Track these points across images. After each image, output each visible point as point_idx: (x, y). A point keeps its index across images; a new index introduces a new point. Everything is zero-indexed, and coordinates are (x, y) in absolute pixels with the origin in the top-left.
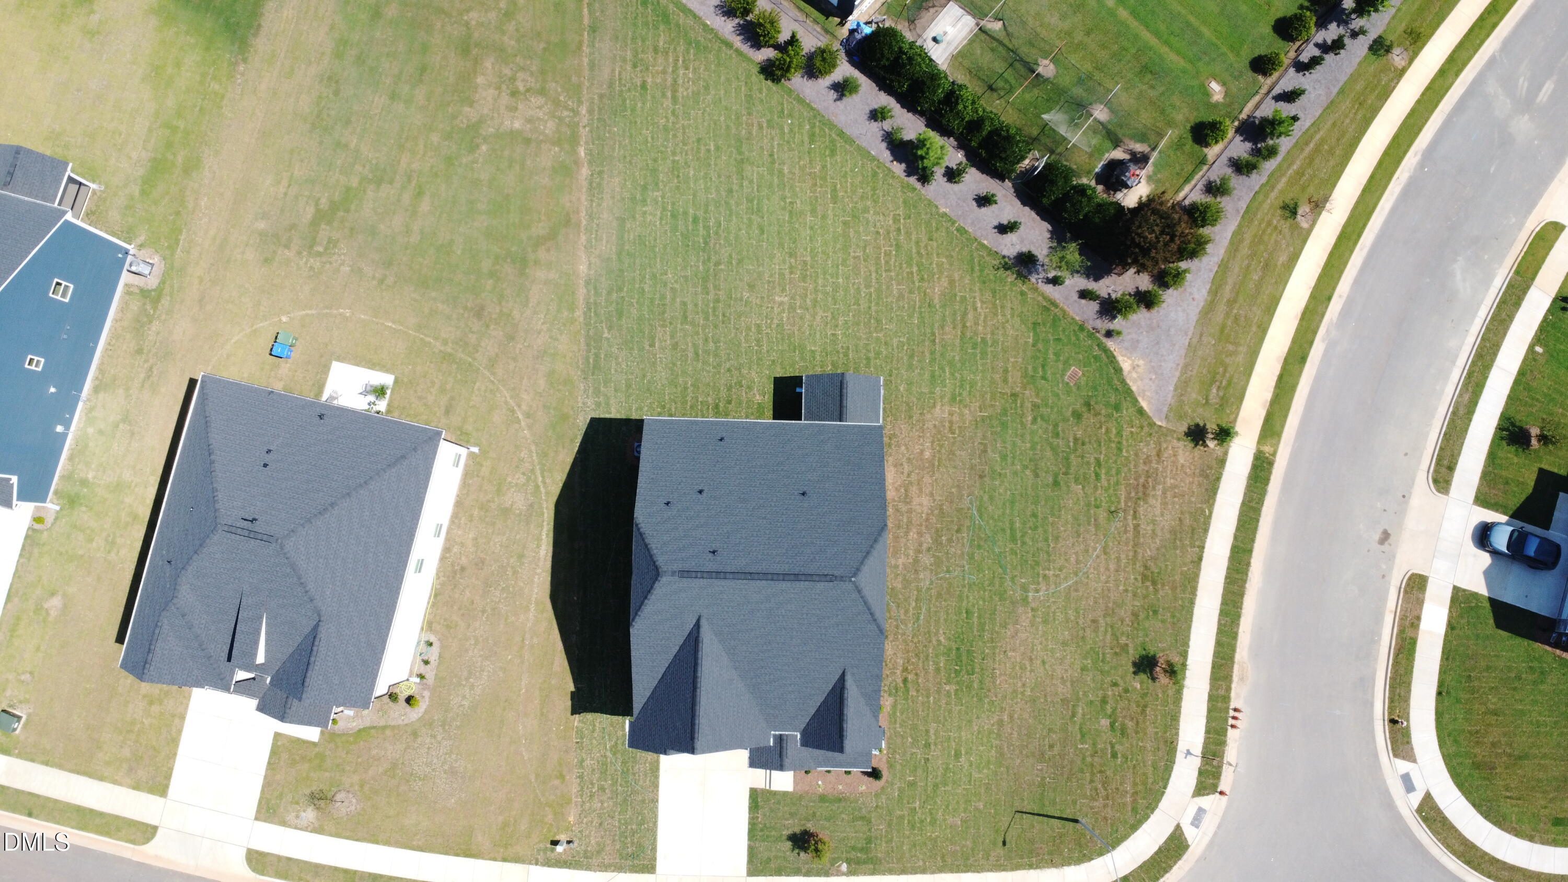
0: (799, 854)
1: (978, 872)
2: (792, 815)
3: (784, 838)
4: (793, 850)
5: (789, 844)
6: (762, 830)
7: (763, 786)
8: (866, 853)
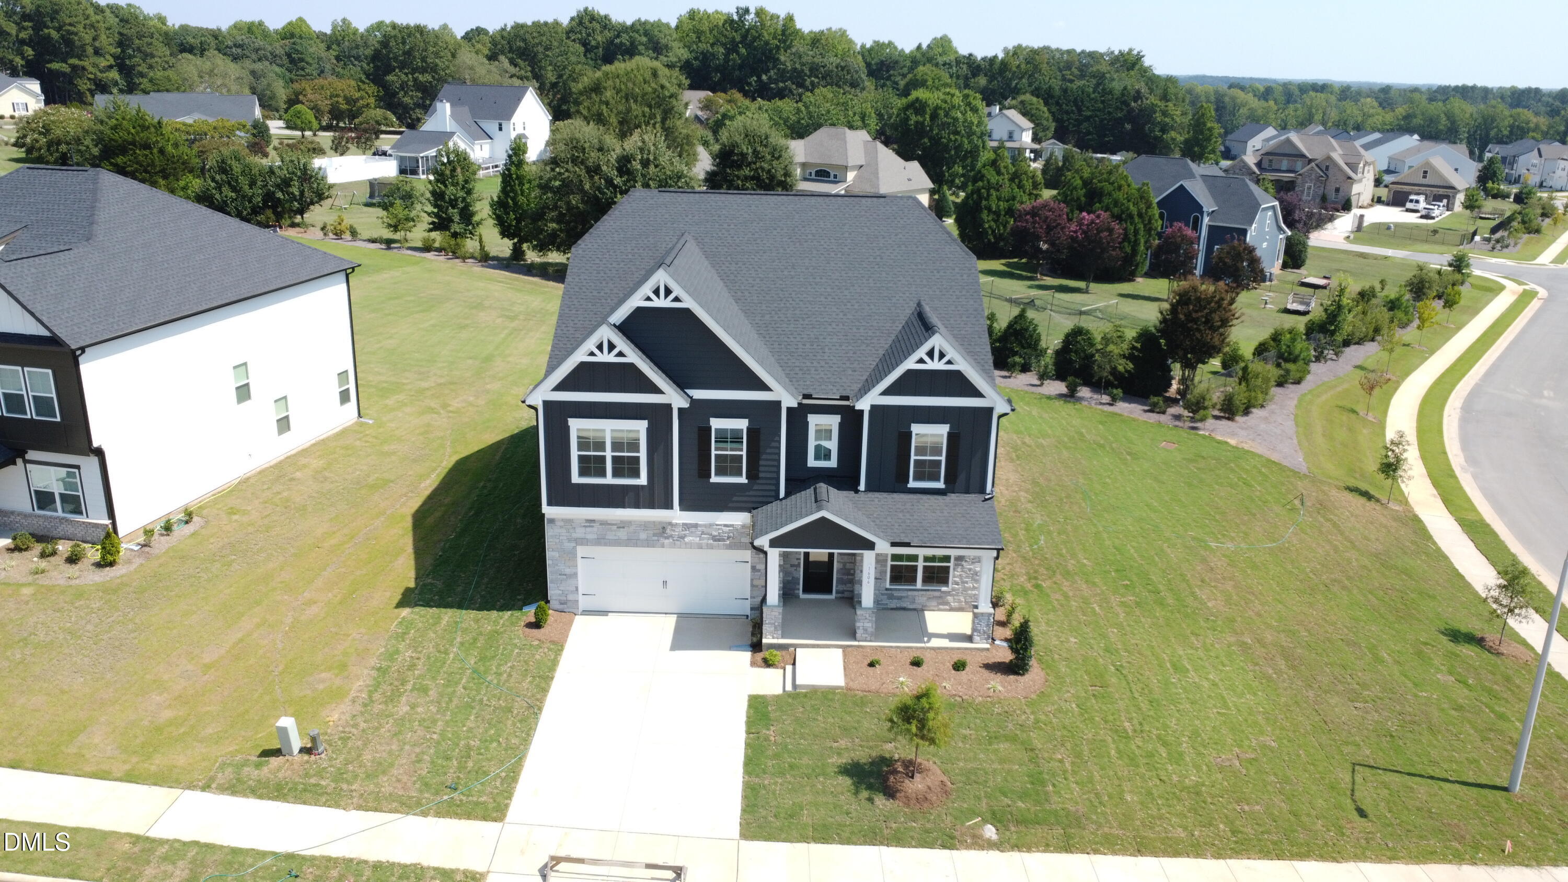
0: (870, 800)
1: (1335, 860)
2: (845, 730)
3: (831, 770)
4: (856, 793)
5: (846, 782)
6: (776, 756)
7: (779, 691)
8: (1037, 803)
